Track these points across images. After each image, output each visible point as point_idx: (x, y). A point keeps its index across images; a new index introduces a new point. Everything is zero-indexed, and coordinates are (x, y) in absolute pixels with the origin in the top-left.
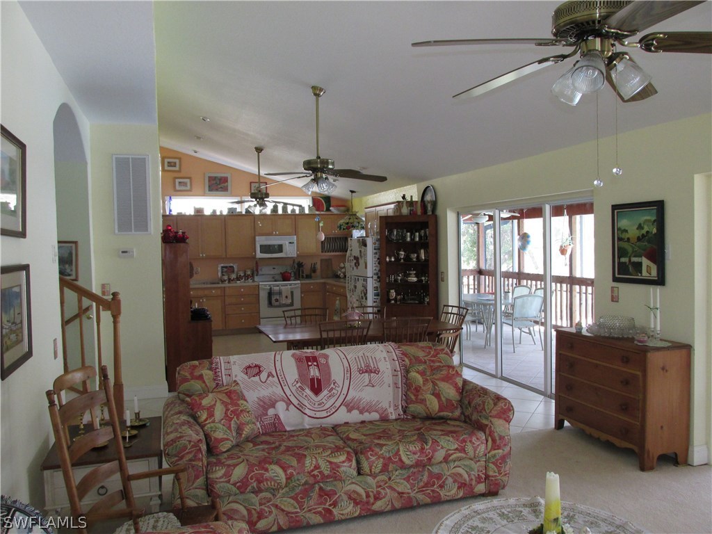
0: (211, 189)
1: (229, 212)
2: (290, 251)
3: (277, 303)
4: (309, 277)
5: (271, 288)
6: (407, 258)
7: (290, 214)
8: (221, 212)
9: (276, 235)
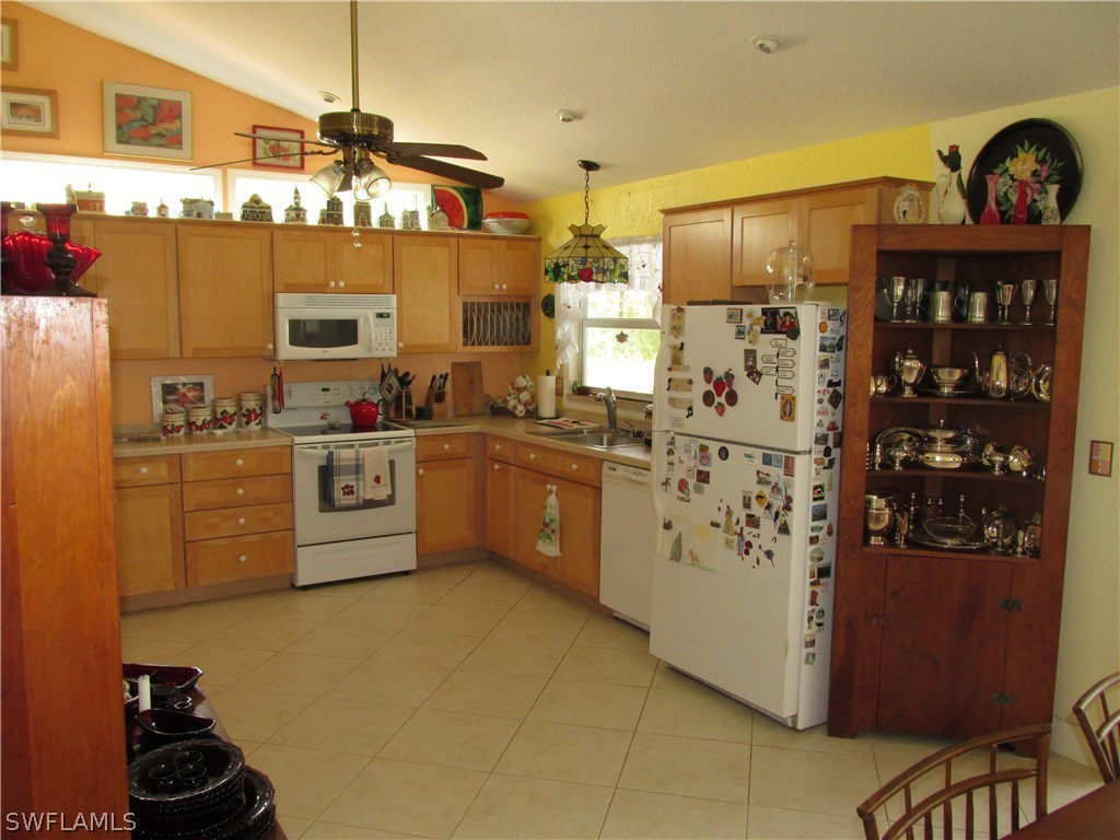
0: (124, 138)
1: (187, 213)
2: (379, 339)
3: (350, 500)
4: (424, 414)
5: (331, 454)
6: (927, 384)
7: (375, 231)
8: (162, 208)
9: (336, 291)
